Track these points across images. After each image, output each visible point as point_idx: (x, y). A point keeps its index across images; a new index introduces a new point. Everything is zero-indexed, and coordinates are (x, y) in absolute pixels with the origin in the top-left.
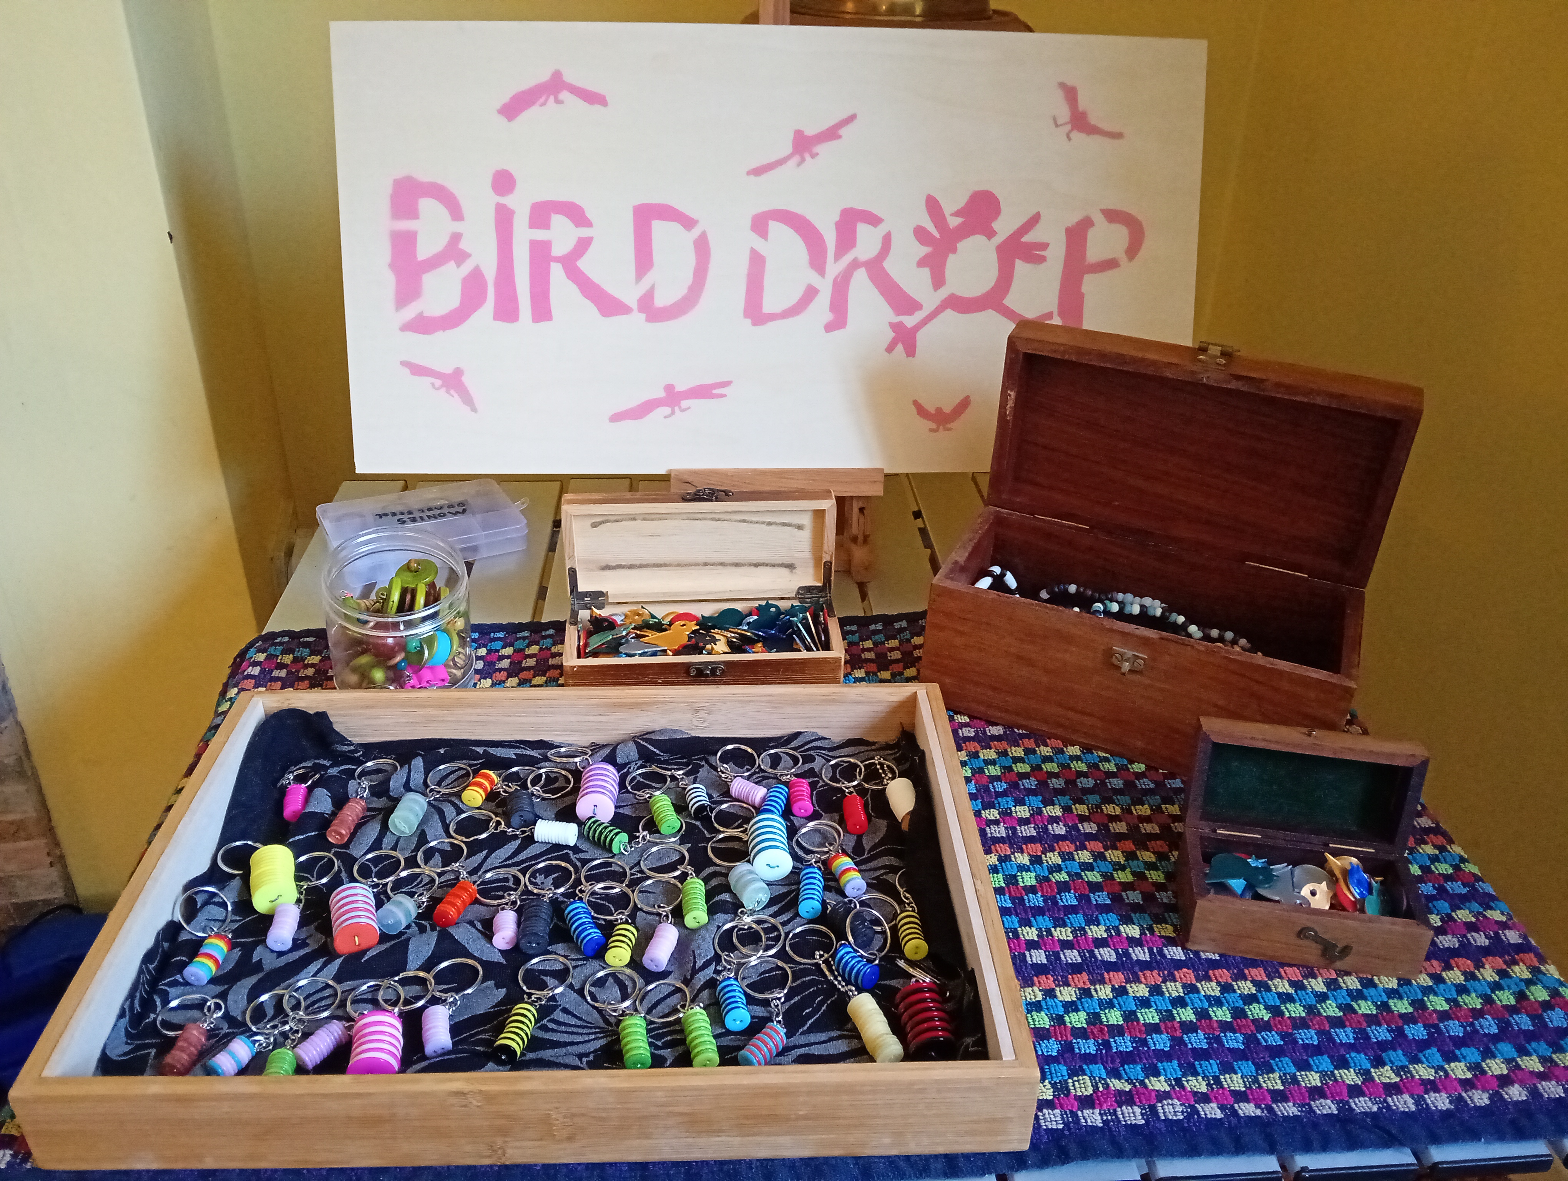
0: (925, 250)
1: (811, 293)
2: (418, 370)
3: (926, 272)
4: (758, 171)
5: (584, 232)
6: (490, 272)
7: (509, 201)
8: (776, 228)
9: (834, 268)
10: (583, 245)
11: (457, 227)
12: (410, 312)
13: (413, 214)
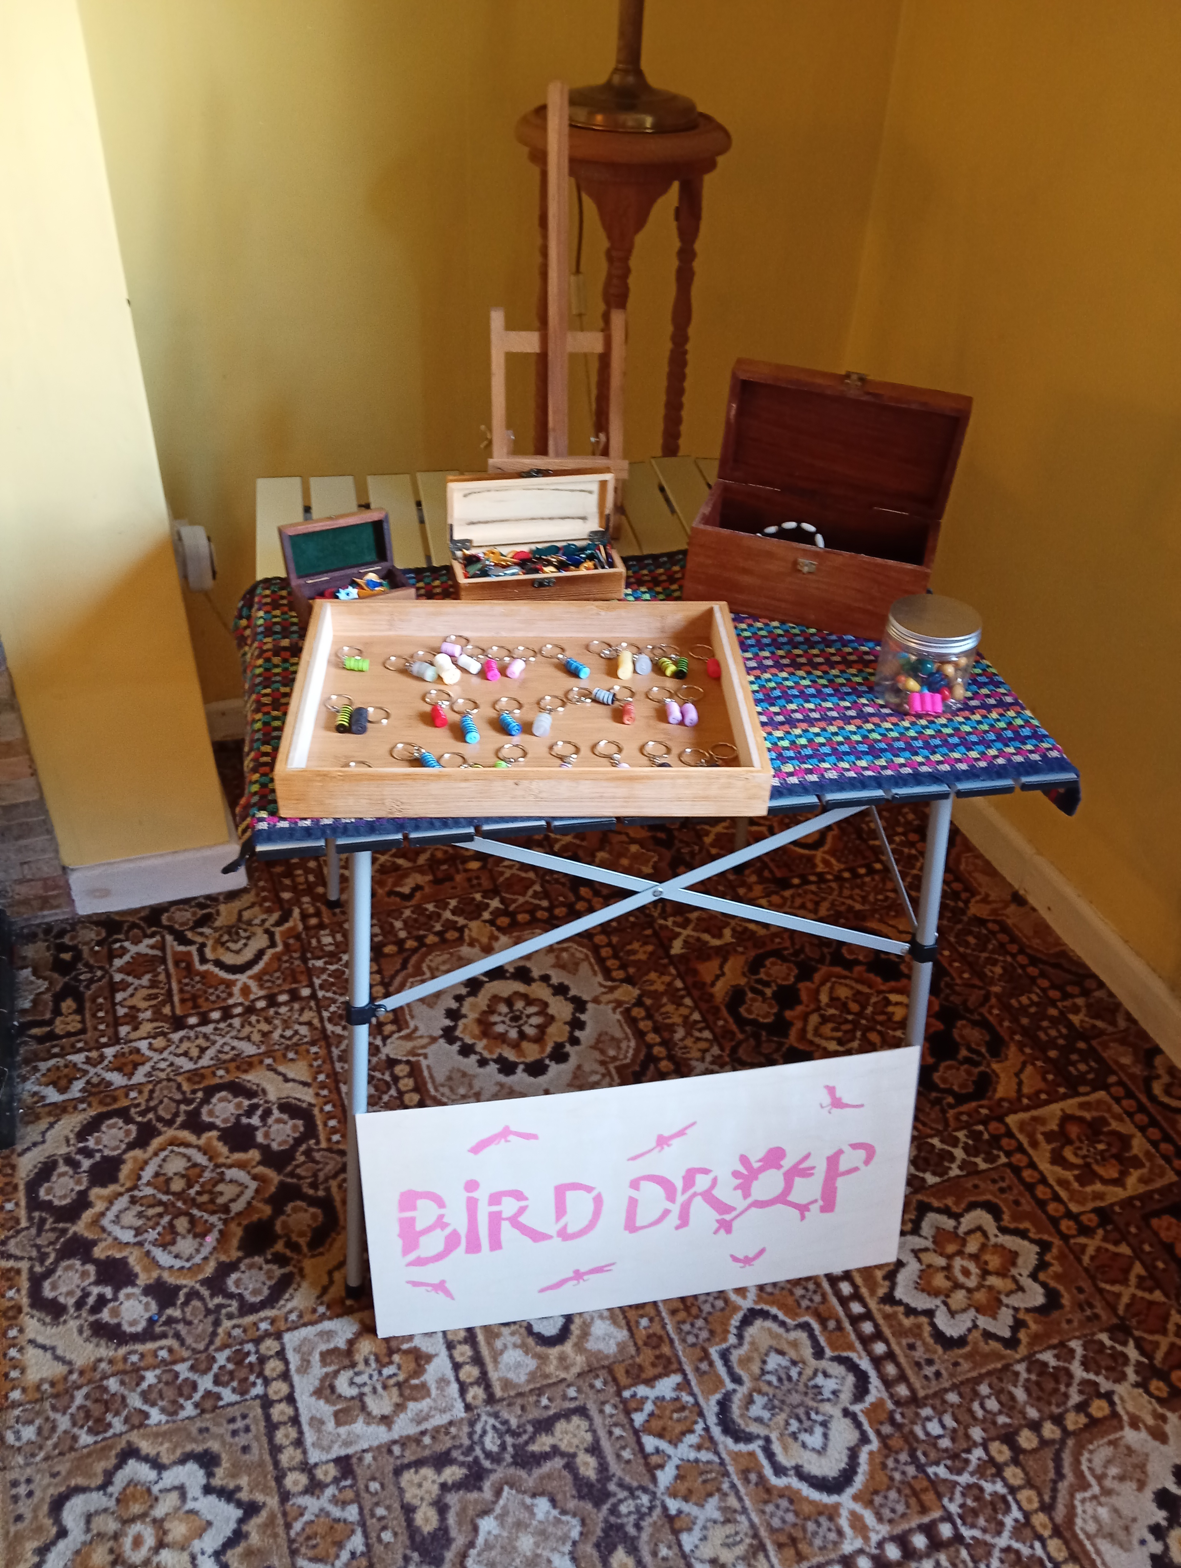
0: (738, 1182)
1: (666, 1212)
2: (415, 1284)
3: (739, 1192)
4: (634, 1158)
5: (523, 1203)
6: (463, 1231)
7: (475, 1195)
8: (644, 1184)
9: (681, 1198)
10: (522, 1210)
11: (442, 1211)
12: (412, 1256)
13: (414, 1208)
